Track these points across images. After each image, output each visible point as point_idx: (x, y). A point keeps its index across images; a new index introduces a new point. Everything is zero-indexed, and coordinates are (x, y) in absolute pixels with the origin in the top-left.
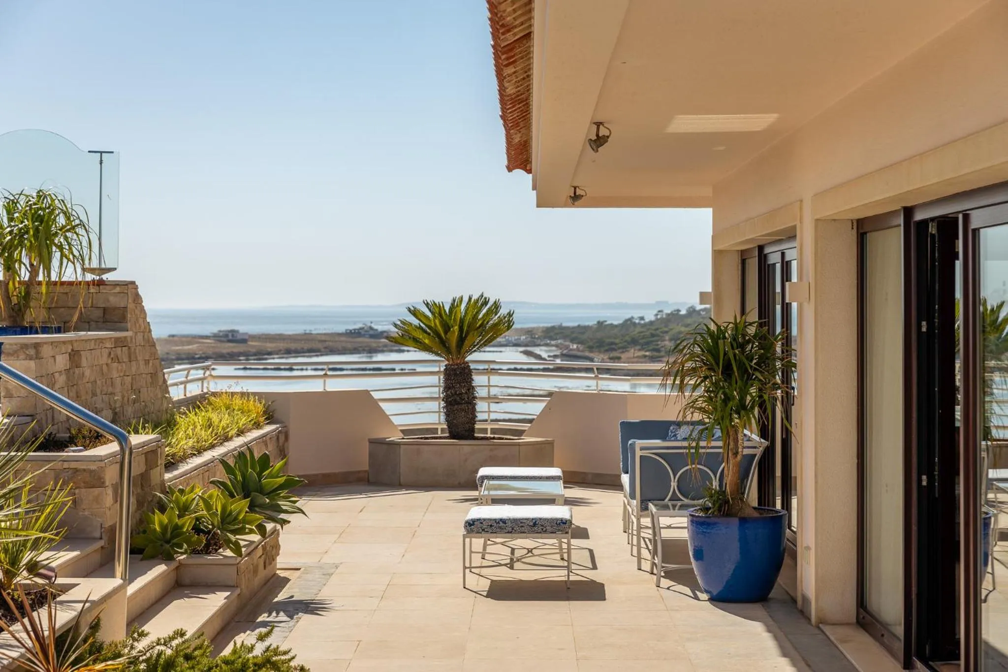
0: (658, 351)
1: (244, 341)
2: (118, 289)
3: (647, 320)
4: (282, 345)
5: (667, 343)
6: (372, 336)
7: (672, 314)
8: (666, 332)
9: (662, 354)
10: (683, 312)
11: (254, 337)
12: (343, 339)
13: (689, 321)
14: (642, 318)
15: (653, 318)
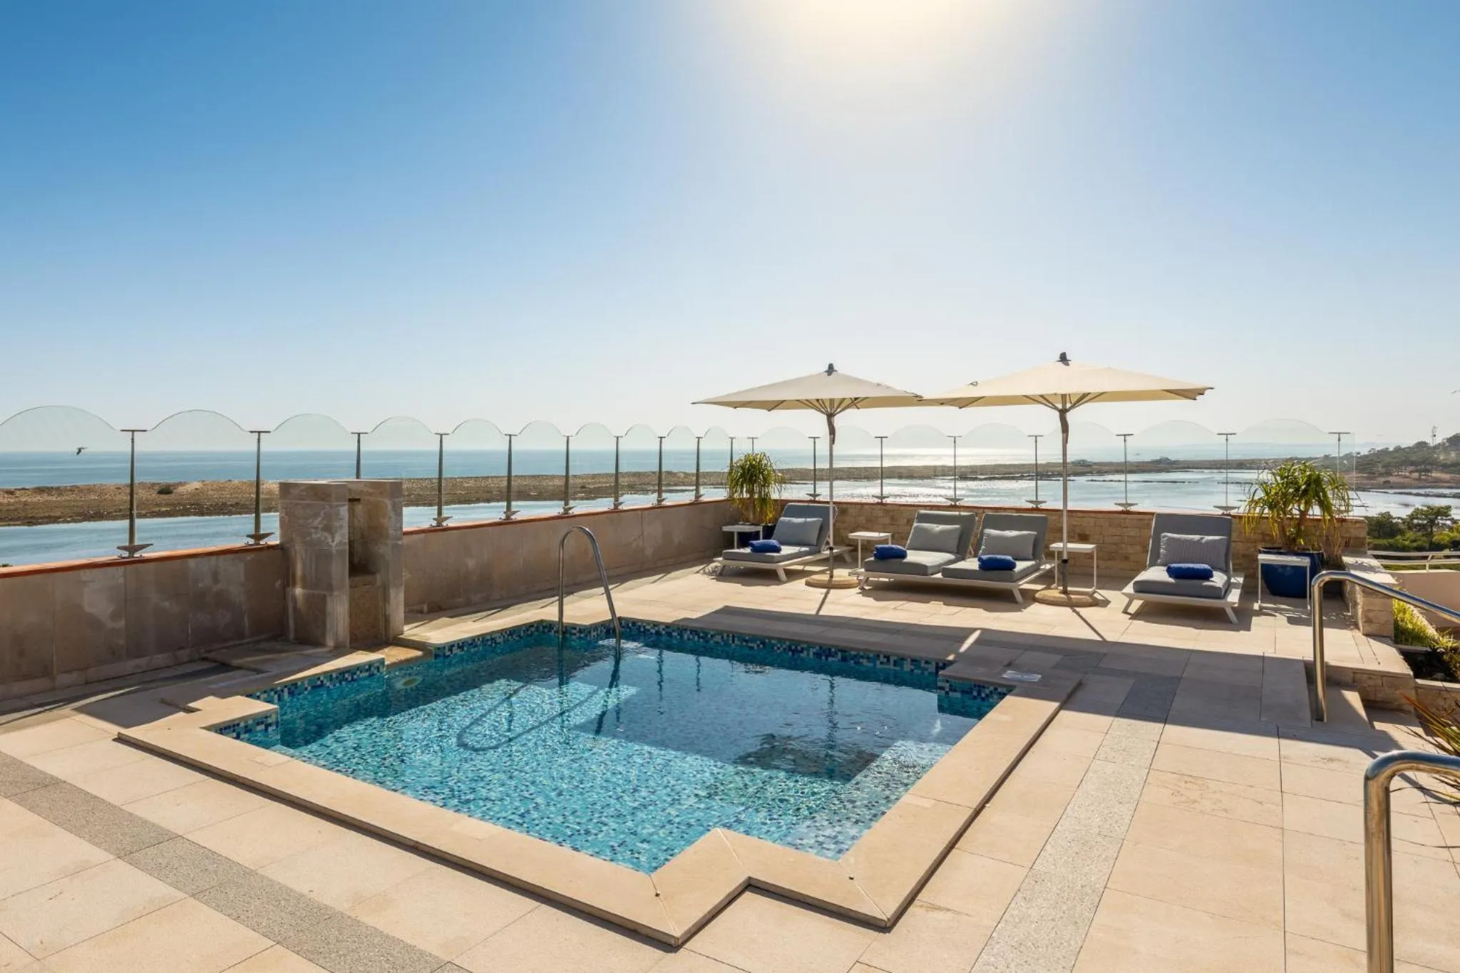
0: (1374, 474)
1: (1090, 466)
2: (1358, 525)
3: (1362, 454)
4: (1113, 468)
5: (1380, 469)
6: (1168, 464)
7: (1382, 451)
8: (1379, 462)
9: (1376, 475)
10: (1391, 449)
11: (1095, 464)
12: (1151, 465)
13: (1396, 455)
14: (1359, 453)
15: (1366, 453)
